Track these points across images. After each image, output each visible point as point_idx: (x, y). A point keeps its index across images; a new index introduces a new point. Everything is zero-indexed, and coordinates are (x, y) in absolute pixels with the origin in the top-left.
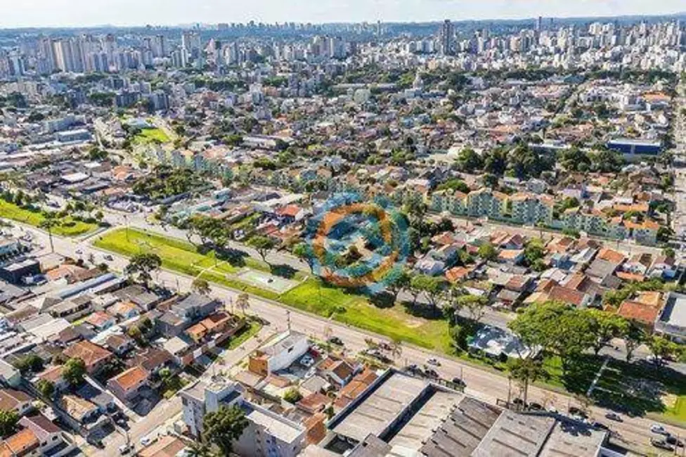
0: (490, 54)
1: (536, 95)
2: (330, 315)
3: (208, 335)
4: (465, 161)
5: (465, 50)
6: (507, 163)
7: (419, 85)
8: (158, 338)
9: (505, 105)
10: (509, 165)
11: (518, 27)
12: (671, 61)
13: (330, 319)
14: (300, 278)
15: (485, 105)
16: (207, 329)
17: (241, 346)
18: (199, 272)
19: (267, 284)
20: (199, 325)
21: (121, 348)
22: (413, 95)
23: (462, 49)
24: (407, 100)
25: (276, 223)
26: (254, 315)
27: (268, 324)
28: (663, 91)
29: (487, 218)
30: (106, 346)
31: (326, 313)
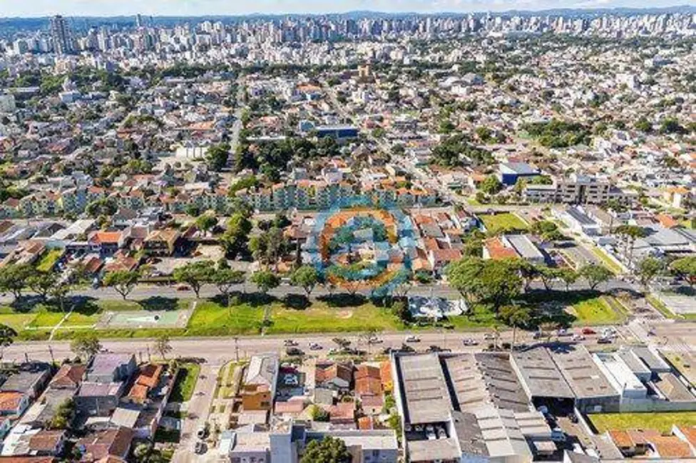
0: (119, 53)
1: (205, 92)
2: (260, 331)
3: (153, 394)
4: (214, 161)
5: (86, 49)
6: (257, 158)
7: (71, 88)
8: (86, 420)
9: (182, 103)
10: (260, 159)
11: (118, 24)
12: (289, 56)
13: (263, 335)
14: (187, 306)
15: (162, 105)
16: (149, 387)
17: (196, 391)
18: (48, 334)
19: (156, 322)
20: (136, 386)
21: (57, 447)
22: (71, 98)
23: (83, 48)
24: (68, 104)
25: (97, 256)
26: (178, 357)
27: (203, 361)
28: (310, 83)
29: (295, 209)
30: (34, 453)
31: (255, 330)
